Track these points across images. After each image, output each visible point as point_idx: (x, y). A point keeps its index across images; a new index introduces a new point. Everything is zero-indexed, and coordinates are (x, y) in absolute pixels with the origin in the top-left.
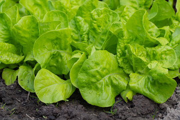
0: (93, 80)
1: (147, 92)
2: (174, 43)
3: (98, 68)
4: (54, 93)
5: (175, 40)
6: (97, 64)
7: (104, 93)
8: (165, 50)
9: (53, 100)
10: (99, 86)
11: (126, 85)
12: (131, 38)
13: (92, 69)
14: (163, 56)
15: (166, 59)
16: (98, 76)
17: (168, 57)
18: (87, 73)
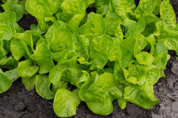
0: (97, 97)
1: (137, 103)
2: (158, 59)
3: (101, 90)
4: (68, 108)
5: (158, 56)
6: (100, 87)
7: (106, 105)
8: (151, 68)
9: (67, 114)
10: (102, 100)
11: (121, 96)
12: (124, 54)
13: (96, 91)
14: (150, 73)
15: (151, 74)
16: (101, 95)
17: (153, 73)
18: (93, 94)
